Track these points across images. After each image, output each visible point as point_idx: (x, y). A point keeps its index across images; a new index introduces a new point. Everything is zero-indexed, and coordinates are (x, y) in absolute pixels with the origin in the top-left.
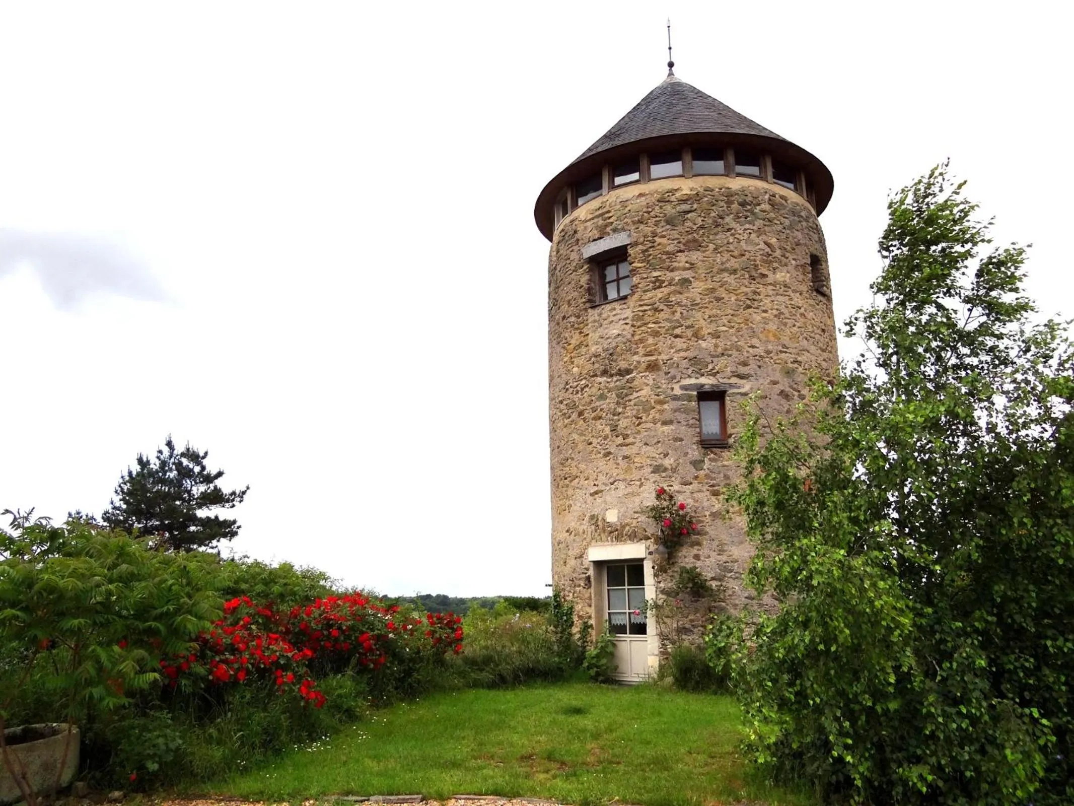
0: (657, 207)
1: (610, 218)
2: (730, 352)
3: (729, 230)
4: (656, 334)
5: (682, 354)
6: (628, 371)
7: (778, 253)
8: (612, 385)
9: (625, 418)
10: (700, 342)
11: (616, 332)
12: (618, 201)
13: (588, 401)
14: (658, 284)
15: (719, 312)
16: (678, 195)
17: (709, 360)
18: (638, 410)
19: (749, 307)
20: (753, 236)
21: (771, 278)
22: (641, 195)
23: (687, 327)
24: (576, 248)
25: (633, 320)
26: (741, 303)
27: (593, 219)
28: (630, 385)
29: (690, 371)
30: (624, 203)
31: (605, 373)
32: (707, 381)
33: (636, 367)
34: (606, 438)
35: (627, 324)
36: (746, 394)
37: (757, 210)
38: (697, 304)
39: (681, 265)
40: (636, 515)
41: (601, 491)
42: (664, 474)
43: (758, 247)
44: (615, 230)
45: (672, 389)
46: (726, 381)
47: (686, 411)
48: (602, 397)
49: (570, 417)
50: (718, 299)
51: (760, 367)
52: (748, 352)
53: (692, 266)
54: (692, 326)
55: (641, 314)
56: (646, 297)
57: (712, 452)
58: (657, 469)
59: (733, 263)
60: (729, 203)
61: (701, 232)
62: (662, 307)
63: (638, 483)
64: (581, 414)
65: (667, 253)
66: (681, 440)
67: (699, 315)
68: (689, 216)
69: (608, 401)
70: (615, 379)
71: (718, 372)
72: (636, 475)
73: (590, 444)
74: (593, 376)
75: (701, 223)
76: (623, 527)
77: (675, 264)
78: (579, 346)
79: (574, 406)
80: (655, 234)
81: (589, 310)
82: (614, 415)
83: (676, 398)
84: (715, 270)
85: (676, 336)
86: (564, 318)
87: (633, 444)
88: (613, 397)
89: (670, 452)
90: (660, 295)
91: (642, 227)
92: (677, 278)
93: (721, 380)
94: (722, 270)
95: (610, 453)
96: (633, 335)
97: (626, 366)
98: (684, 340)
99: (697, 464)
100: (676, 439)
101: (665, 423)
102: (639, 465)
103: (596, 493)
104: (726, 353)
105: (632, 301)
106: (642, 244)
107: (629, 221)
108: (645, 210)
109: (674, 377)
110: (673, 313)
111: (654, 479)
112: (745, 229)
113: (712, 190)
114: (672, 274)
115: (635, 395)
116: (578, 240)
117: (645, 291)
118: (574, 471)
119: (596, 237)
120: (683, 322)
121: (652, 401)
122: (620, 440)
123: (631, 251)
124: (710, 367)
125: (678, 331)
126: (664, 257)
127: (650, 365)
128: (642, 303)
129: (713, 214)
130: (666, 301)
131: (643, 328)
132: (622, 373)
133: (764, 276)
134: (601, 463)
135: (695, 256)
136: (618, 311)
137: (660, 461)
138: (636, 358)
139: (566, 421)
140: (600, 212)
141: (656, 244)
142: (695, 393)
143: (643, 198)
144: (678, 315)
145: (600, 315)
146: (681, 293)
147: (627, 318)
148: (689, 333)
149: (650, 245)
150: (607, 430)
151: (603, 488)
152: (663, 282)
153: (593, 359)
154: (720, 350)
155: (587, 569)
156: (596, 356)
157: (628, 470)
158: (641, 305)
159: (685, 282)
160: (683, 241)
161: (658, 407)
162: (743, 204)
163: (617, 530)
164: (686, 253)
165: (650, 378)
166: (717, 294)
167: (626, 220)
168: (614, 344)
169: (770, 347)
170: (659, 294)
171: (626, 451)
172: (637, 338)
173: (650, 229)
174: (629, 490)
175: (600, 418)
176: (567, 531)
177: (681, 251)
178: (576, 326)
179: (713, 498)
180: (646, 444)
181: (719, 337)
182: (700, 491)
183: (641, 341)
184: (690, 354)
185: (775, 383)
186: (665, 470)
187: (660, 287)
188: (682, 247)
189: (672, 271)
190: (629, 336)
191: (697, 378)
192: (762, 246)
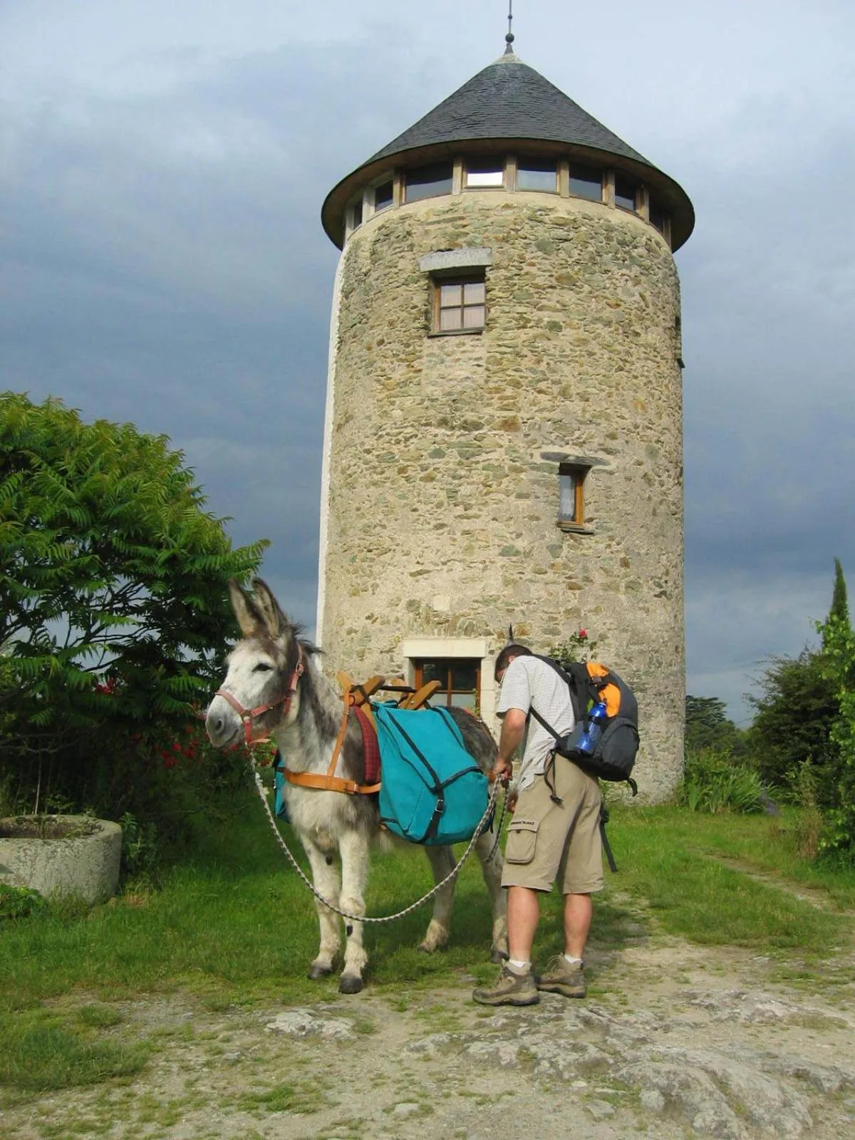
0: (527, 227)
1: (464, 226)
2: (599, 421)
3: (606, 271)
4: (517, 385)
5: (546, 414)
6: (477, 426)
7: (651, 310)
8: (454, 440)
9: (468, 484)
10: (567, 402)
11: (464, 374)
12: (477, 207)
13: (416, 455)
14: (523, 323)
15: (590, 370)
16: (552, 216)
17: (575, 426)
18: (487, 476)
19: (622, 369)
20: (630, 284)
21: (641, 340)
22: (507, 207)
23: (554, 382)
24: (409, 255)
25: (488, 363)
26: (613, 363)
27: (438, 222)
28: (478, 443)
29: (553, 436)
30: (485, 211)
31: (443, 422)
32: (573, 452)
33: (488, 422)
34: (440, 505)
35: (479, 366)
36: (611, 473)
37: (635, 253)
38: (567, 356)
39: (552, 304)
40: (476, 605)
41: (428, 572)
42: (514, 559)
43: (634, 298)
44: (470, 244)
45: (532, 455)
46: (591, 454)
47: (547, 485)
48: (438, 454)
49: (382, 473)
50: (591, 354)
51: (627, 442)
52: (617, 423)
53: (564, 308)
54: (559, 382)
55: (499, 356)
56: (507, 337)
57: (572, 537)
58: (505, 552)
59: (608, 313)
60: (608, 239)
61: (576, 268)
62: (525, 351)
63: (481, 566)
64: (402, 470)
65: (537, 286)
66: (538, 519)
67: (566, 369)
68: (565, 245)
69: (446, 459)
70: (458, 433)
71: (584, 442)
72: (479, 556)
73: (415, 510)
74: (426, 425)
75: (577, 257)
76: (458, 618)
77: (544, 302)
78: (405, 383)
79: (391, 458)
80: (522, 259)
81: (425, 339)
82: (454, 478)
83: (535, 467)
84: (589, 318)
85: (540, 392)
86: (381, 342)
87: (477, 517)
88: (453, 457)
89: (524, 532)
90: (524, 337)
91: (507, 246)
92: (546, 319)
93: (588, 453)
94: (596, 319)
95: (442, 526)
96: (487, 382)
97: (475, 419)
98: (550, 397)
99: (554, 550)
100: (533, 518)
101: (520, 496)
102: (484, 544)
103: (420, 573)
104: (594, 420)
105: (486, 338)
106: (506, 268)
107: (492, 236)
108: (512, 226)
109: (534, 442)
110: (539, 362)
111: (502, 563)
112: (623, 275)
113: (592, 219)
114: (540, 313)
115: (484, 456)
116: (411, 246)
117: (506, 329)
118: (388, 543)
119: (442, 247)
120: (548, 375)
121: (506, 468)
122: (460, 510)
123: (489, 274)
124: (577, 434)
125: (543, 385)
126: (532, 290)
127: (506, 422)
128: (500, 343)
129: (591, 249)
130: (531, 343)
131: (499, 375)
132: (468, 426)
133: (637, 334)
134: (431, 538)
135: (569, 297)
136: (467, 348)
137: (511, 542)
138: (489, 410)
139: (376, 477)
140: (449, 216)
141: (522, 272)
142: (558, 464)
143: (510, 212)
144: (543, 366)
145: (442, 348)
146: (549, 340)
147: (480, 359)
148: (556, 389)
149: (517, 272)
150: (443, 495)
151: (431, 567)
152: (529, 321)
153: (427, 403)
154: (588, 416)
155: (400, 667)
156: (432, 400)
157: (469, 549)
158: (500, 346)
159: (555, 327)
160: (556, 275)
161: (513, 475)
162: (623, 243)
163: (448, 621)
164: (557, 291)
165: (505, 438)
166: (589, 347)
167: (486, 234)
168: (459, 388)
169: (639, 421)
170: (524, 335)
171: (466, 524)
172: (491, 385)
173: (517, 252)
174: (469, 573)
175: (432, 479)
176: (368, 618)
177: (552, 287)
178: (403, 356)
179: (570, 593)
180: (494, 519)
181: (587, 400)
182: (554, 582)
183: (498, 390)
184: (555, 415)
185: (640, 464)
186: (517, 553)
187: (524, 327)
188: (555, 283)
189: (540, 309)
190: (482, 382)
191: (561, 446)
192: (637, 298)
